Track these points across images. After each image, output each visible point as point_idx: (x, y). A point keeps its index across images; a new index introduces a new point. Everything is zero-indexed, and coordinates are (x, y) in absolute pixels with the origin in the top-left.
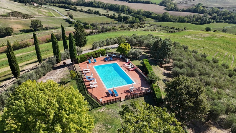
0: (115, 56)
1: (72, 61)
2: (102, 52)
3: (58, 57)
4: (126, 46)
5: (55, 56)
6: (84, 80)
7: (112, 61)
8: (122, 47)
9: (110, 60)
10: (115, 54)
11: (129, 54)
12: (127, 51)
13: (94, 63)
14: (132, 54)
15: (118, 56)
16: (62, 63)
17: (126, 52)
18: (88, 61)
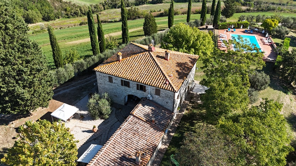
0: (257, 31)
1: (213, 26)
2: (245, 24)
3: (203, 20)
4: (272, 22)
5: (201, 19)
6: (218, 41)
7: (251, 34)
8: (268, 22)
9: (250, 33)
10: (258, 28)
11: (273, 31)
12: (272, 27)
13: (232, 32)
14: (277, 31)
15: (261, 31)
16: (204, 27)
17: (270, 28)
18: (227, 30)
